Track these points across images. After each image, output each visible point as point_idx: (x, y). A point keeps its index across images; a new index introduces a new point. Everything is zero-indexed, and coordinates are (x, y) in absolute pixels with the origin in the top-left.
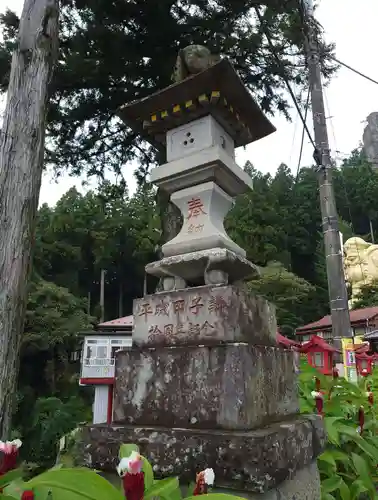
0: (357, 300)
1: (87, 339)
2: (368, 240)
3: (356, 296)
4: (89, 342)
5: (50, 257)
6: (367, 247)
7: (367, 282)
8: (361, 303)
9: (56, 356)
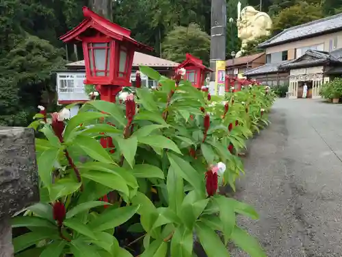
0: (244, 51)
1: (58, 74)
2: (257, 9)
3: (244, 49)
4: (61, 76)
5: (30, 16)
6: (255, 14)
7: (251, 39)
8: (245, 53)
9: (48, 88)
